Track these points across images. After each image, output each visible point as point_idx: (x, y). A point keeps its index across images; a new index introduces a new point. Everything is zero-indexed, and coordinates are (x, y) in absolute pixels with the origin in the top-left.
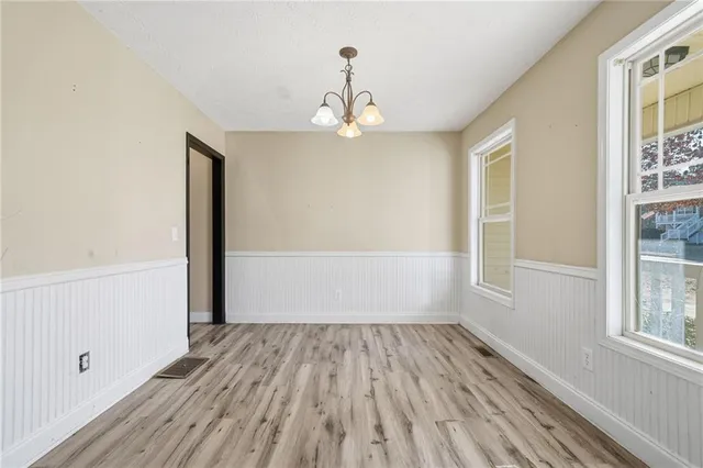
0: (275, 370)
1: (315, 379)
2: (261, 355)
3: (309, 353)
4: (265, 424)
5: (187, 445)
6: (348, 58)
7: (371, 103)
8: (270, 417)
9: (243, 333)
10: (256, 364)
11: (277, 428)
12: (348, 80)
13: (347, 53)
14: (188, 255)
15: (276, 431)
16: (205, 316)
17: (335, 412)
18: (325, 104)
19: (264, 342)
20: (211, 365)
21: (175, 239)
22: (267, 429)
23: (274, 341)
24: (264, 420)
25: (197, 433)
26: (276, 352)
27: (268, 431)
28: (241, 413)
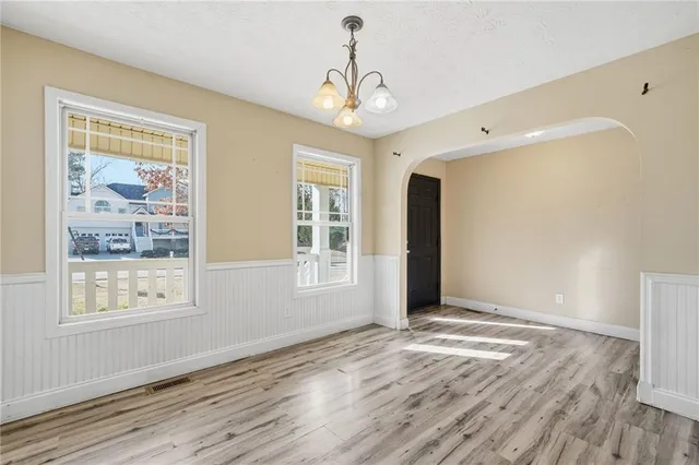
4: (467, 432)
6: (352, 28)
8: (459, 437)
11: (457, 424)
12: (352, 57)
15: (460, 422)
24: (467, 437)
27: (467, 425)
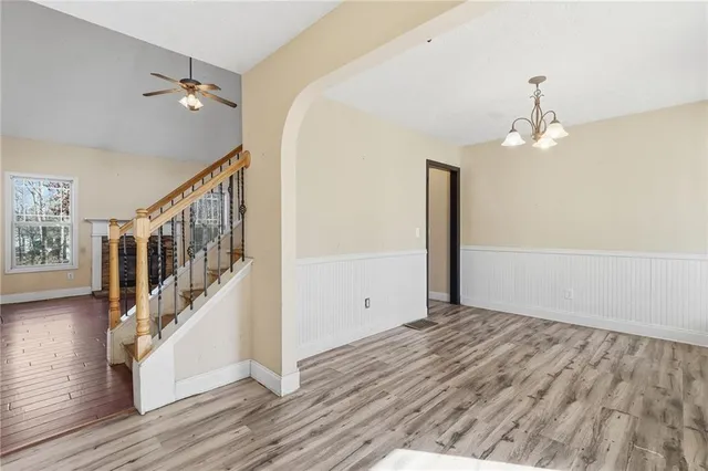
0: (481, 341)
1: (511, 354)
2: (477, 330)
3: (518, 337)
4: (457, 364)
5: (410, 358)
6: (537, 84)
7: (555, 121)
9: (471, 314)
10: (469, 334)
12: (537, 104)
13: (536, 81)
14: (427, 248)
16: (445, 296)
17: (513, 374)
18: (513, 130)
19: (484, 323)
20: (439, 328)
21: (418, 235)
22: (458, 367)
23: (493, 323)
24: (457, 362)
25: (416, 356)
26: (489, 331)
28: (446, 355)
